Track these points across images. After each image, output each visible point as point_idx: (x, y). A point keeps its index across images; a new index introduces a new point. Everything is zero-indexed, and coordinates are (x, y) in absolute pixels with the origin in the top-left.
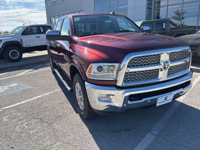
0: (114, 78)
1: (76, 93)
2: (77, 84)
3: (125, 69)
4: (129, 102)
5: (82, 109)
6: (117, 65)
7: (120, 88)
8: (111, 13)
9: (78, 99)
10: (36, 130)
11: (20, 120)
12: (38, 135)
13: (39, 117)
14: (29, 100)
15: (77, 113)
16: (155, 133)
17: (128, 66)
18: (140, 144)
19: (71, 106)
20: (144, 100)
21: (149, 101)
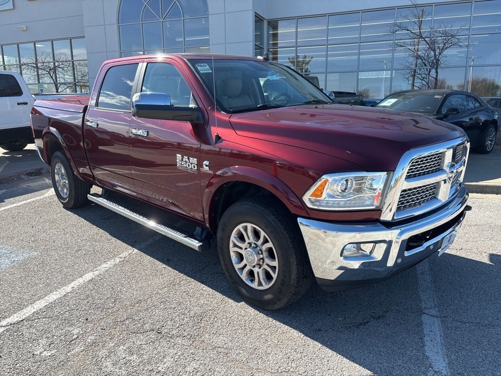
0: (376, 203)
1: (232, 250)
2: (240, 227)
3: (401, 182)
4: (407, 254)
5: (266, 286)
6: (383, 175)
7: (389, 225)
8: (260, 58)
9: (237, 267)
10: (168, 358)
11: (94, 343)
12: (188, 369)
13: (147, 327)
14: (68, 289)
15: (238, 302)
16: (434, 312)
18: (426, 338)
19: (205, 288)
20: (426, 245)
21: (431, 247)
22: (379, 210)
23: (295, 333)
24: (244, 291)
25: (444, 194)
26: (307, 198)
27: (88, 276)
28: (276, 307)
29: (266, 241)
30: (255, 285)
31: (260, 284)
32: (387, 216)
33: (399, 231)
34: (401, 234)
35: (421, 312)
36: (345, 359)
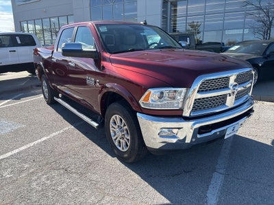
0: (180, 106)
1: (111, 129)
2: (114, 117)
3: (195, 94)
4: (198, 136)
5: (125, 150)
6: (184, 90)
7: (187, 119)
8: (142, 23)
9: (113, 138)
10: (65, 184)
11: (33, 173)
12: (73, 190)
13: (61, 167)
14: (32, 144)
15: (113, 157)
16: (222, 171)
17: (198, 92)
18: (211, 186)
19: (99, 148)
20: (213, 132)
21: (218, 133)
22: (181, 110)
23: (136, 177)
24: (116, 151)
25: (230, 102)
26: (141, 102)
27: (44, 139)
28: (130, 161)
29: (125, 125)
30: (120, 149)
31: (123, 149)
32: (187, 113)
33: (193, 122)
34: (194, 124)
35: (214, 170)
36: (158, 193)
